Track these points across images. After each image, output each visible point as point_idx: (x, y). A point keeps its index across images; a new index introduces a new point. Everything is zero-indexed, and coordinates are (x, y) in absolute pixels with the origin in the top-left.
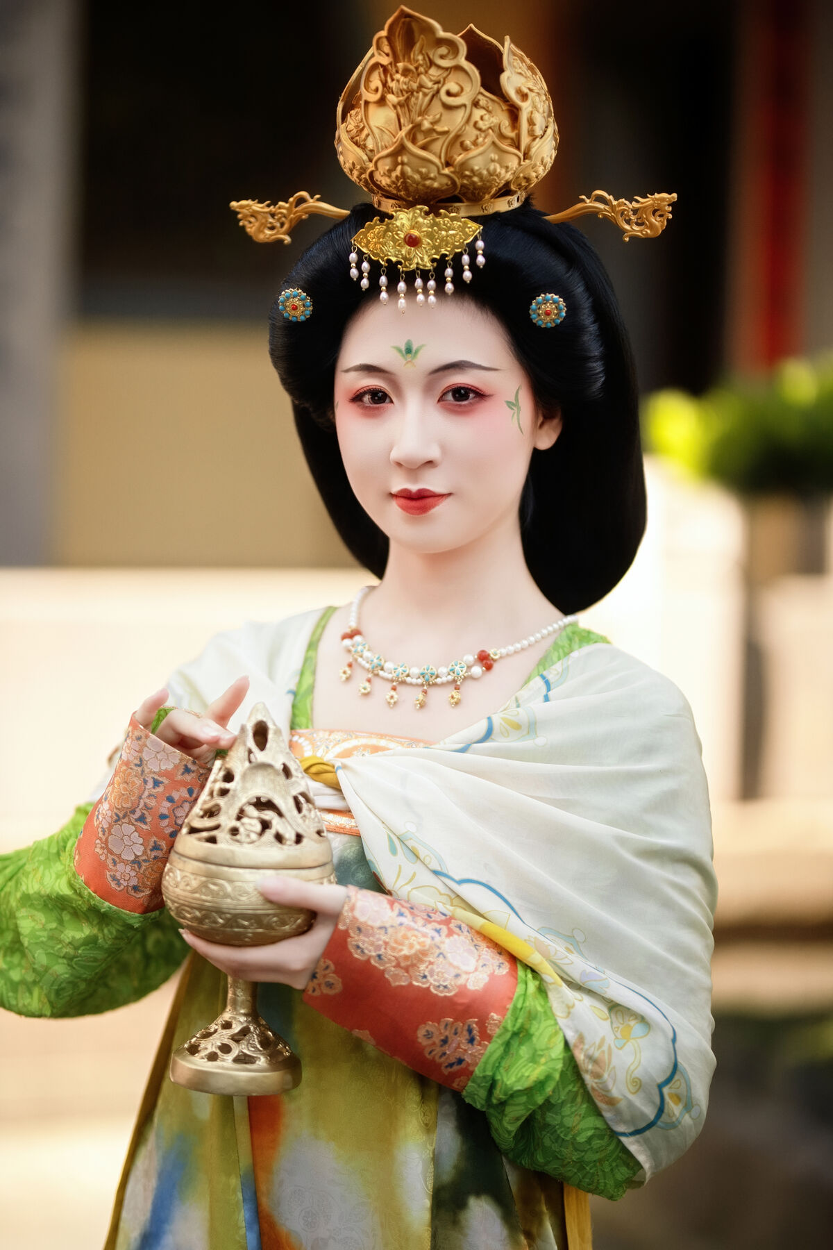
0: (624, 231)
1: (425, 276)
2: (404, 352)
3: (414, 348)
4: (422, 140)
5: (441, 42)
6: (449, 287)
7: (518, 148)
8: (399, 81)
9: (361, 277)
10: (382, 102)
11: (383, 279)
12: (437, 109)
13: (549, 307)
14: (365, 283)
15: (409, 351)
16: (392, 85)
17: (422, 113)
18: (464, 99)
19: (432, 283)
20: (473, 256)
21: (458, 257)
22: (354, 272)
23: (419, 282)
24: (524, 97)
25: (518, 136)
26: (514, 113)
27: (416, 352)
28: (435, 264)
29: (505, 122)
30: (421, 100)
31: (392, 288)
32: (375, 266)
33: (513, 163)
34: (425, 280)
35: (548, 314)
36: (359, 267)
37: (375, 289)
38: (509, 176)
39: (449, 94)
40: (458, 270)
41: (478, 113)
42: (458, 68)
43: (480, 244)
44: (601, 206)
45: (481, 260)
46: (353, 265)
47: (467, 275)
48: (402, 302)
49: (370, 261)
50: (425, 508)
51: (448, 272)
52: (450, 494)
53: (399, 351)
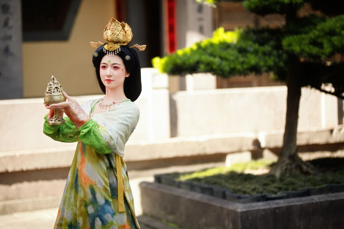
0: (139, 50)
4: (114, 34)
5: (117, 22)
8: (111, 27)
10: (109, 29)
12: (116, 31)
14: (105, 52)
16: (111, 28)
17: (114, 31)
18: (120, 30)
24: (128, 31)
25: (126, 35)
26: (126, 32)
27: (110, 62)
28: (114, 51)
29: (124, 33)
30: (114, 30)
33: (125, 39)
34: (113, 53)
35: (127, 58)
37: (106, 53)
38: (124, 40)
39: (117, 29)
41: (121, 32)
42: (119, 26)
43: (120, 48)
44: (137, 46)
45: (120, 50)
46: (104, 50)
49: (106, 49)
50: (110, 82)
51: (116, 52)
52: (113, 80)
53: (108, 61)
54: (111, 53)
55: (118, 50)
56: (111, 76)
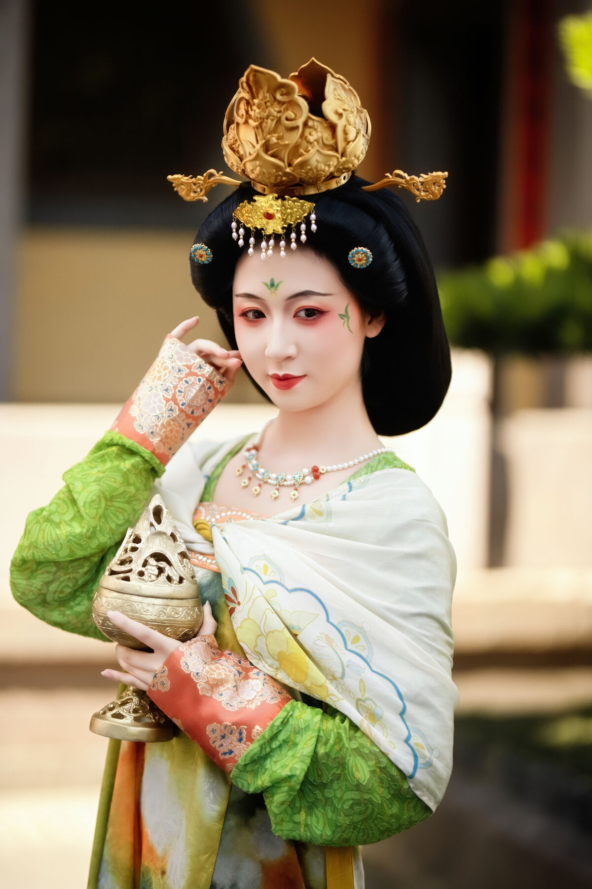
1: (277, 237)
2: (270, 286)
3: (276, 283)
4: (271, 151)
5: (280, 86)
7: (336, 150)
8: (255, 112)
9: (238, 239)
10: (246, 124)
11: (252, 240)
12: (280, 130)
13: (361, 256)
14: (241, 242)
15: (272, 285)
16: (251, 113)
17: (271, 133)
18: (300, 122)
19: (283, 243)
20: (308, 222)
21: (298, 225)
22: (234, 235)
23: (272, 242)
24: (340, 115)
25: (336, 143)
26: (333, 128)
27: (277, 286)
28: (285, 231)
29: (326, 135)
30: (270, 124)
31: (257, 245)
32: (247, 230)
33: (333, 160)
35: (360, 260)
36: (237, 231)
38: (332, 169)
39: (287, 119)
40: (299, 234)
41: (308, 131)
42: (293, 102)
43: (313, 217)
44: (399, 180)
45: (314, 227)
46: (234, 230)
47: (304, 237)
48: (264, 255)
49: (244, 228)
50: (289, 387)
51: (293, 235)
52: (305, 376)
53: (266, 285)
54: (267, 242)
55: (303, 226)
56: (289, 358)
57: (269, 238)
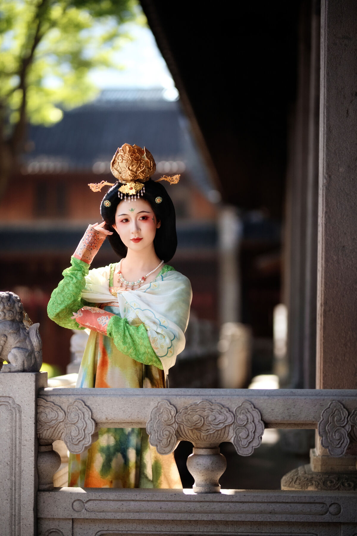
0: (170, 184)
1: (134, 195)
6: (138, 197)
9: (121, 197)
10: (122, 162)
11: (125, 197)
15: (132, 210)
16: (124, 158)
19: (135, 197)
20: (143, 190)
21: (140, 191)
22: (119, 196)
23: (132, 197)
28: (136, 193)
31: (127, 199)
32: (124, 194)
35: (159, 201)
36: (120, 195)
40: (140, 194)
43: (144, 188)
47: (142, 195)
48: (129, 201)
49: (123, 194)
52: (143, 238)
53: (130, 210)
57: (131, 196)
